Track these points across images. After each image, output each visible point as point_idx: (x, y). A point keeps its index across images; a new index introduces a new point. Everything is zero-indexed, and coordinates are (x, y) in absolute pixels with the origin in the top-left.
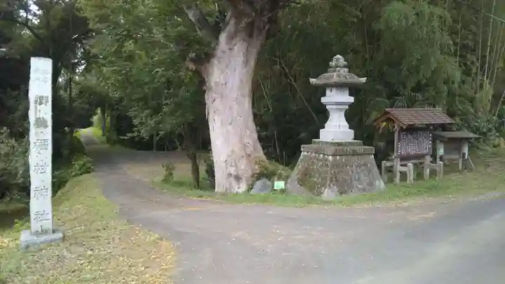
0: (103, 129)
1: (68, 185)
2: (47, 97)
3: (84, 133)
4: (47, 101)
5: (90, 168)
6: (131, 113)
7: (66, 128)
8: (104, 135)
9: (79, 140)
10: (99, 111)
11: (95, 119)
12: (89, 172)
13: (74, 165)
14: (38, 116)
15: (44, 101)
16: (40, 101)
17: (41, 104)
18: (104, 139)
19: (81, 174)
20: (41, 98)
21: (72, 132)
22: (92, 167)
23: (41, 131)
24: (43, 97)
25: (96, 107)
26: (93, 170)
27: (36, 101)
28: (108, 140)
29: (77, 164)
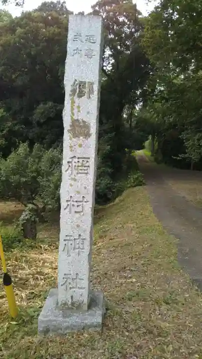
0: (152, 151)
1: (124, 194)
2: (92, 84)
3: (139, 153)
4: (91, 91)
5: (142, 181)
6: (184, 136)
7: (126, 149)
8: (152, 155)
9: (134, 158)
10: (150, 137)
11: (147, 143)
12: (141, 185)
13: (130, 178)
14: (75, 117)
15: (86, 90)
16: (81, 89)
17: (81, 95)
18: (152, 159)
19: (135, 186)
20: (82, 84)
21: (130, 152)
22: (144, 181)
23: (80, 142)
24: (85, 83)
25: (149, 134)
26: (144, 184)
27: (74, 91)
28: (156, 160)
29: (132, 178)
